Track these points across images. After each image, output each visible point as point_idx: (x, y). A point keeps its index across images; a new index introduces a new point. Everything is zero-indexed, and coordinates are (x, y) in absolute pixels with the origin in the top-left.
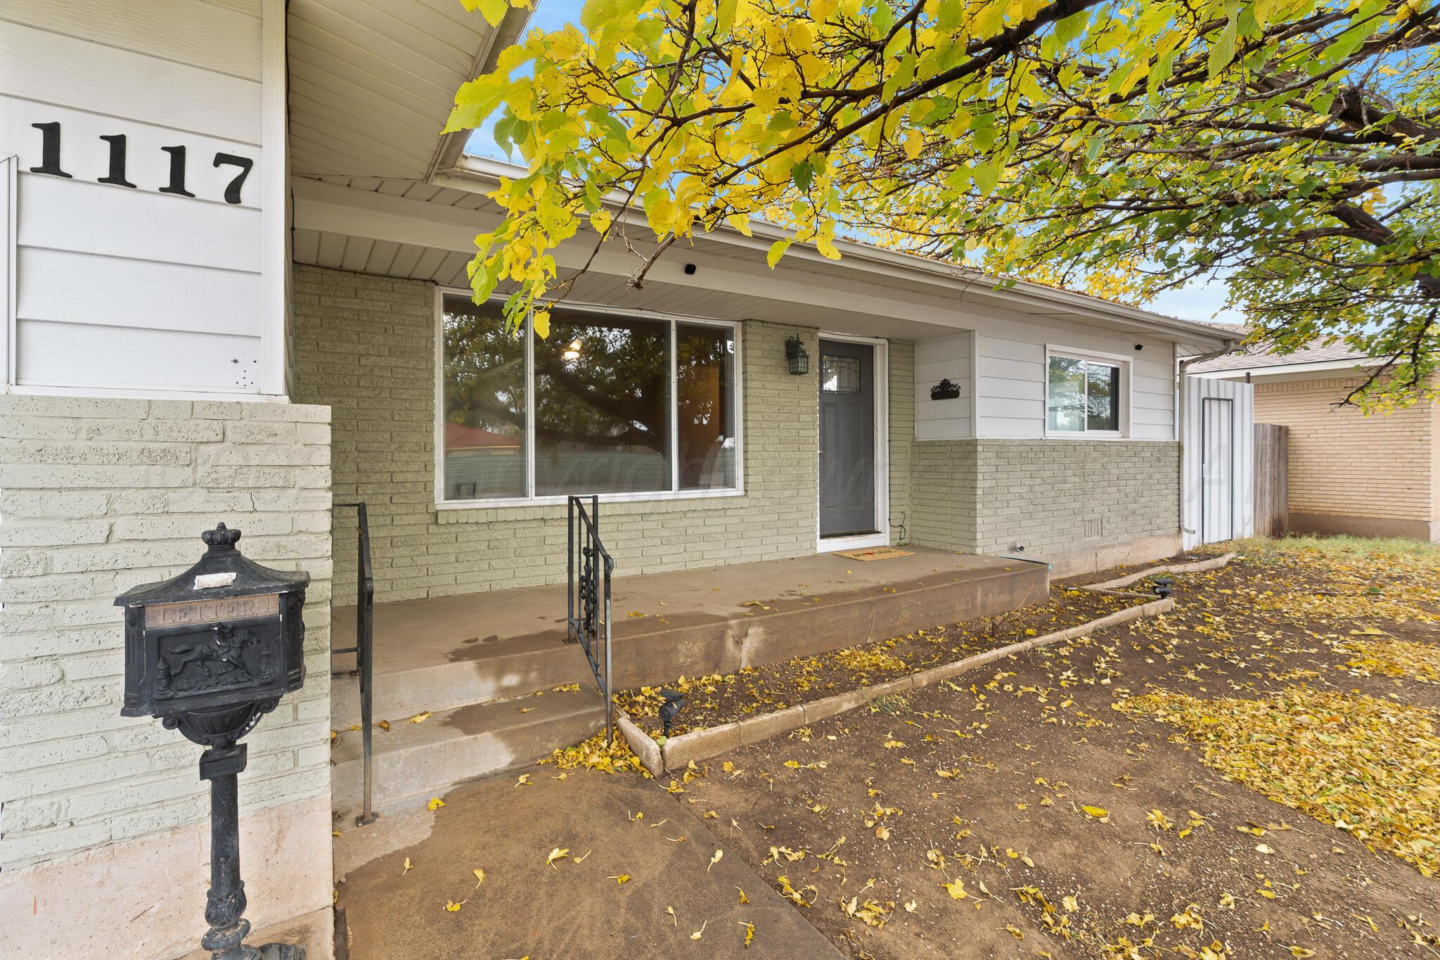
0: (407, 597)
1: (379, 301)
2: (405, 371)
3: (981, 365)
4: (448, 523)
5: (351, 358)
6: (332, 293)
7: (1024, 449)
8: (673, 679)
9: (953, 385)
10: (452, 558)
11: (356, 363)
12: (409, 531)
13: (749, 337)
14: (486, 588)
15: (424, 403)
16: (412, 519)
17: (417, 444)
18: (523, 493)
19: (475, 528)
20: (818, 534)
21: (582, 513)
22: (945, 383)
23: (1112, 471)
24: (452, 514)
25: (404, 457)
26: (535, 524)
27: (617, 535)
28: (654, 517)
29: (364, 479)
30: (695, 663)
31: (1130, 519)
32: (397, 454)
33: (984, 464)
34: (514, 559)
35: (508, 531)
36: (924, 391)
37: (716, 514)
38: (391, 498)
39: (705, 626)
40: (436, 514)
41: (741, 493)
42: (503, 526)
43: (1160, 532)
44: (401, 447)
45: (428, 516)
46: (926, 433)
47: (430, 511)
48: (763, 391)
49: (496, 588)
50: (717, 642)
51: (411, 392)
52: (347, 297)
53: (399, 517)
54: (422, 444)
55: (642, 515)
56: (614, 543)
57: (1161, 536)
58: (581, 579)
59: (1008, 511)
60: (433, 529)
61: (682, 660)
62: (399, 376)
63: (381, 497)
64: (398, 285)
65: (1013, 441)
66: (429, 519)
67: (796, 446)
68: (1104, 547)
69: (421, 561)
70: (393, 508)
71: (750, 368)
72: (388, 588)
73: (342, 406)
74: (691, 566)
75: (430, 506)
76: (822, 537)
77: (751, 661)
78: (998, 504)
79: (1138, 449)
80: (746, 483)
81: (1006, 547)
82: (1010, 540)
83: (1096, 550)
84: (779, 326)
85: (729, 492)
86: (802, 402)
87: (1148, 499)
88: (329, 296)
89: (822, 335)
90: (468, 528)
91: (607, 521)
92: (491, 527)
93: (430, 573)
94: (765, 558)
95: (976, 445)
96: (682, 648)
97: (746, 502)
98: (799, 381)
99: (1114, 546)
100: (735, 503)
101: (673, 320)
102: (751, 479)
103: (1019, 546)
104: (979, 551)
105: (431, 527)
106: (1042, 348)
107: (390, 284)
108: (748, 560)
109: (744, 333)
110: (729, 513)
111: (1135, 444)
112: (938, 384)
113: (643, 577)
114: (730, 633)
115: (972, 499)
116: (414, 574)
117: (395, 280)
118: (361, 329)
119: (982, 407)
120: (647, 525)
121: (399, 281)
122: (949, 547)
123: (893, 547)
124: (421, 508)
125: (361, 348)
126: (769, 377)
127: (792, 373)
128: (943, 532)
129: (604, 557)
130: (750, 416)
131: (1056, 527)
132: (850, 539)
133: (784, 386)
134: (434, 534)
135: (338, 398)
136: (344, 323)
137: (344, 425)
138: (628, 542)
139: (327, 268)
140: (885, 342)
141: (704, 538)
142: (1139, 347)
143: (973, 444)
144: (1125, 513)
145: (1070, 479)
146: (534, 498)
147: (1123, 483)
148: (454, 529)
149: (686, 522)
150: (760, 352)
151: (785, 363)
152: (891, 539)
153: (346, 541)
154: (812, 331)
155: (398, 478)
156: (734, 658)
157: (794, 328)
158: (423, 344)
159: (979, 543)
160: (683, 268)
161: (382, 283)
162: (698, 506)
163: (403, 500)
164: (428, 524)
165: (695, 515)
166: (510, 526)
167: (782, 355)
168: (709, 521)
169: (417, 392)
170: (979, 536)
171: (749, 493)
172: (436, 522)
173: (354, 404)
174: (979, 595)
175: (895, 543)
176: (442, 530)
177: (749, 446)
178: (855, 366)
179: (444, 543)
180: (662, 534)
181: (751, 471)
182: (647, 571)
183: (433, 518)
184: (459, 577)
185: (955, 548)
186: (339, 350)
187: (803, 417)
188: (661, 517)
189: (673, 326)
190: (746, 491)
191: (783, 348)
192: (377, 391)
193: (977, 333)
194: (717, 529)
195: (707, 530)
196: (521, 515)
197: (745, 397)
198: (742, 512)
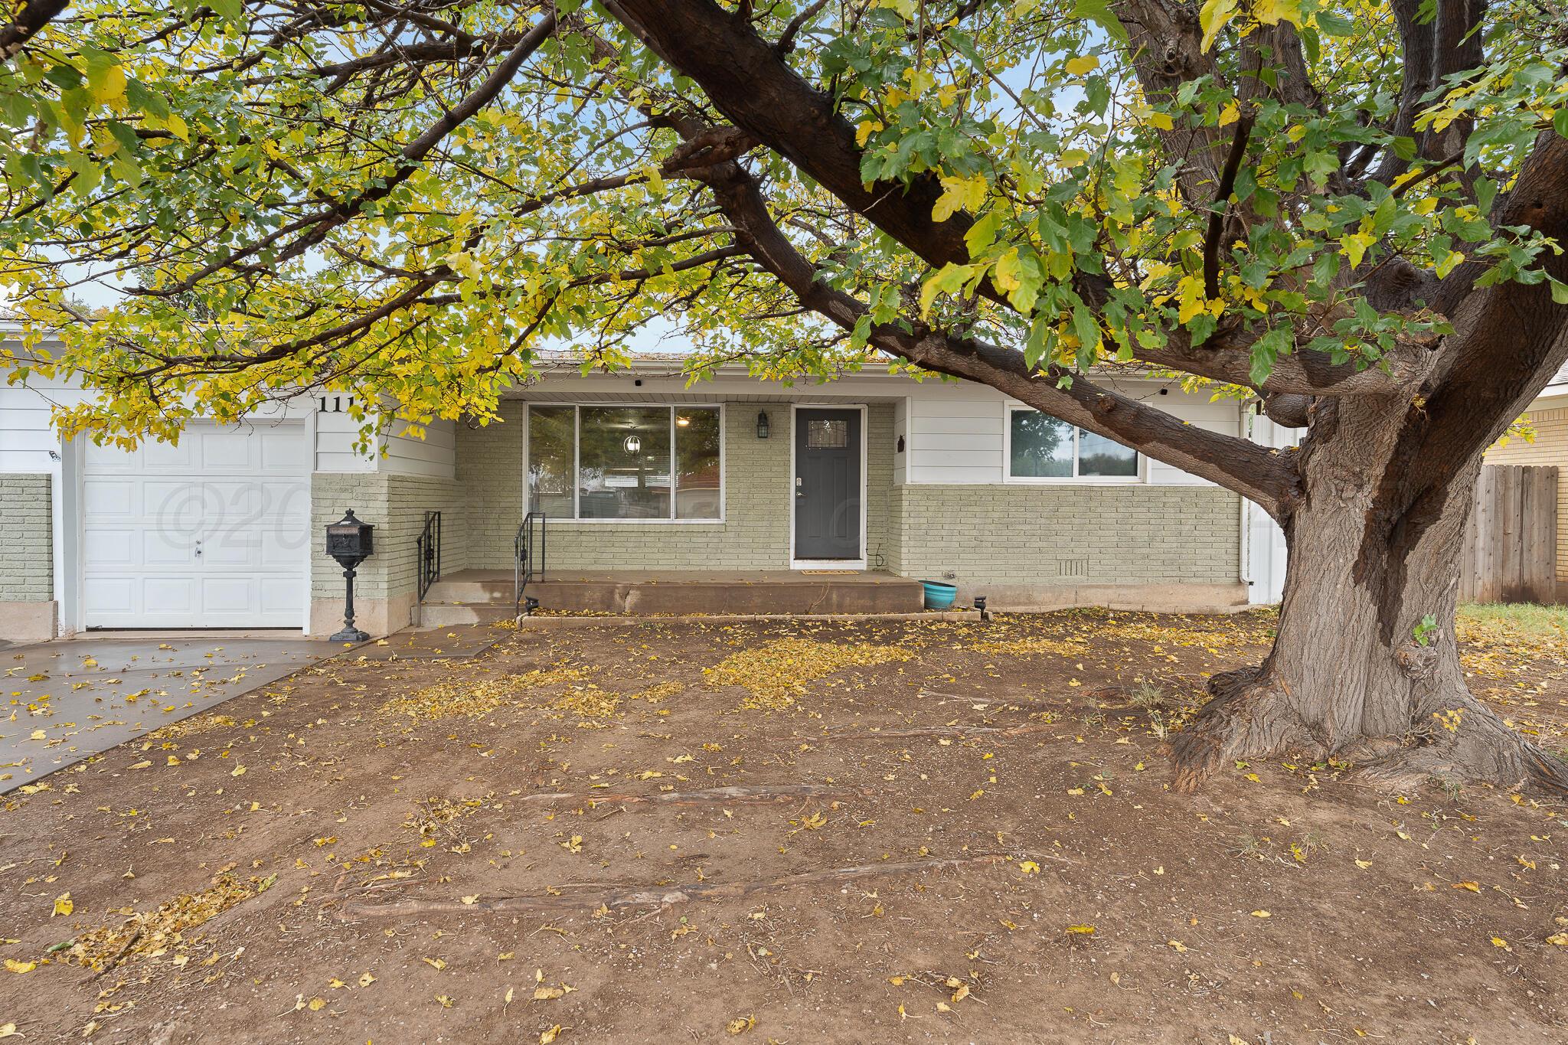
2: (506, 449)
15: (515, 466)
16: (509, 528)
17: (512, 487)
18: (573, 516)
20: (792, 555)
25: (506, 494)
29: (486, 505)
32: (502, 493)
33: (910, 505)
36: (897, 445)
39: (601, 585)
41: (724, 522)
44: (504, 489)
48: (739, 451)
50: (608, 594)
51: (509, 460)
53: (502, 525)
54: (515, 487)
61: (587, 600)
62: (503, 451)
63: (494, 515)
68: (1089, 587)
70: (500, 521)
74: (679, 568)
75: (519, 521)
76: (799, 558)
77: (631, 609)
79: (1155, 494)
80: (728, 515)
81: (939, 574)
82: (946, 568)
83: (1076, 588)
84: (754, 404)
85: (715, 521)
97: (727, 529)
98: (772, 442)
99: (1106, 587)
100: (719, 529)
101: (671, 406)
102: (732, 512)
103: (955, 574)
104: (904, 574)
109: (726, 411)
110: (710, 535)
111: (1152, 489)
114: (617, 591)
124: (513, 522)
126: (745, 441)
131: (1011, 563)
132: (826, 561)
133: (757, 446)
135: (474, 464)
140: (868, 407)
142: (1163, 392)
146: (578, 519)
147: (1127, 527)
150: (739, 423)
152: (868, 565)
155: (502, 505)
156: (620, 605)
157: (767, 404)
159: (904, 568)
163: (504, 517)
165: (683, 535)
167: (756, 424)
168: (693, 540)
169: (512, 460)
170: (904, 562)
173: (482, 467)
175: (872, 568)
178: (841, 425)
181: (732, 507)
182: (647, 568)
187: (775, 469)
189: (673, 410)
190: (728, 521)
191: (757, 419)
192: (492, 460)
193: (913, 400)
198: (721, 535)
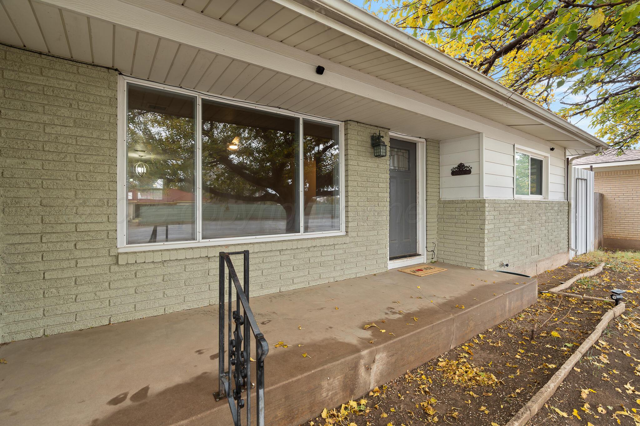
0: (90, 326)
1: (64, 80)
2: (89, 140)
3: (487, 155)
4: (128, 264)
5: (36, 126)
6: (16, 68)
7: (507, 205)
8: (317, 414)
9: (467, 167)
10: (132, 291)
11: (41, 130)
12: (92, 271)
13: (349, 131)
14: (161, 312)
15: (107, 167)
16: (95, 262)
17: (100, 200)
18: (193, 238)
19: (152, 266)
20: (388, 258)
21: (233, 275)
22: (461, 166)
23: (543, 218)
24: (130, 256)
25: (88, 210)
26: (201, 261)
27: (262, 266)
28: (288, 252)
29: (49, 230)
30: (336, 394)
31: (550, 244)
32: (81, 209)
33: (489, 215)
34: (184, 287)
35: (179, 268)
36: (446, 170)
37: (328, 248)
38: (75, 245)
39: (343, 360)
40: (117, 257)
41: (344, 233)
42: (176, 263)
43: (561, 251)
44: (84, 202)
45: (110, 258)
46: (446, 195)
47: (112, 254)
48: (357, 167)
49: (169, 311)
50: (352, 372)
51: (95, 157)
52: (31, 73)
53: (82, 260)
54: (105, 201)
55: (280, 251)
56: (260, 272)
57: (562, 253)
58: (231, 343)
59: (499, 243)
60: (114, 268)
61: (324, 395)
62: (84, 144)
63: (65, 244)
64: (83, 69)
65: (502, 200)
66: (110, 260)
67: (377, 203)
68: (540, 261)
69: (102, 295)
70: (77, 253)
71: (350, 152)
72: (72, 319)
73: (26, 167)
74: (312, 284)
75: (112, 250)
76: (391, 259)
77: (377, 382)
78: (495, 239)
79: (553, 205)
80: (347, 227)
81: (498, 265)
82: (500, 260)
83: (536, 263)
84: (367, 126)
85: (336, 233)
86: (380, 175)
87: (557, 233)
88: (13, 71)
89: (391, 134)
90: (146, 266)
91: (256, 256)
92: (165, 265)
93: (112, 304)
94: (358, 275)
95: (485, 203)
96: (325, 384)
97: (347, 240)
98: (379, 162)
99: (543, 260)
100: (341, 240)
101: (301, 117)
102: (350, 225)
103: (505, 264)
104: (486, 268)
105: (113, 267)
106: (513, 146)
107: (75, 68)
108: (348, 277)
109: (346, 129)
110: (336, 247)
111: (552, 202)
112: (456, 166)
113: (281, 295)
114: (362, 362)
115: (481, 236)
116: (97, 306)
117: (80, 65)
118: (46, 102)
119: (487, 180)
120: (284, 258)
121: (85, 66)
122: (464, 265)
123: (429, 264)
124: (105, 252)
125: (45, 118)
126: (361, 159)
127: (376, 156)
128: (460, 255)
129: (256, 336)
130: (350, 183)
131: (520, 251)
132: (405, 260)
133: (370, 165)
134: (116, 273)
135: (23, 160)
136: (28, 95)
137: (28, 184)
138: (270, 270)
139: (11, 46)
140: (424, 140)
141: (321, 264)
142: (552, 149)
143: (482, 202)
144: (548, 241)
145: (526, 223)
146: (201, 240)
147: (547, 224)
148: (133, 268)
149: (309, 254)
150: (356, 142)
151: (370, 150)
152: (427, 259)
153: (30, 283)
154: (386, 130)
155: (81, 228)
156: (365, 383)
157: (376, 128)
158: (106, 119)
159: (486, 263)
160: (314, 69)
161: (68, 66)
162: (317, 243)
163: (86, 246)
164: (110, 265)
165: (316, 249)
166: (181, 263)
167: (369, 144)
168: (324, 253)
169: (101, 158)
170: (486, 259)
171: (349, 233)
172: (117, 263)
173: (38, 165)
174: (507, 303)
175: (429, 261)
176: (122, 269)
177: (350, 203)
178: (406, 155)
179: (124, 279)
180: (294, 263)
181: (350, 219)
183: (114, 259)
184: (138, 306)
185: (469, 265)
186: (22, 118)
187: (381, 185)
188: (293, 252)
189: (301, 122)
190: (347, 232)
191: (369, 140)
192: (62, 156)
193: (484, 135)
194: (329, 258)
195: (323, 259)
196: (189, 255)
197: (347, 171)
198: (345, 246)
